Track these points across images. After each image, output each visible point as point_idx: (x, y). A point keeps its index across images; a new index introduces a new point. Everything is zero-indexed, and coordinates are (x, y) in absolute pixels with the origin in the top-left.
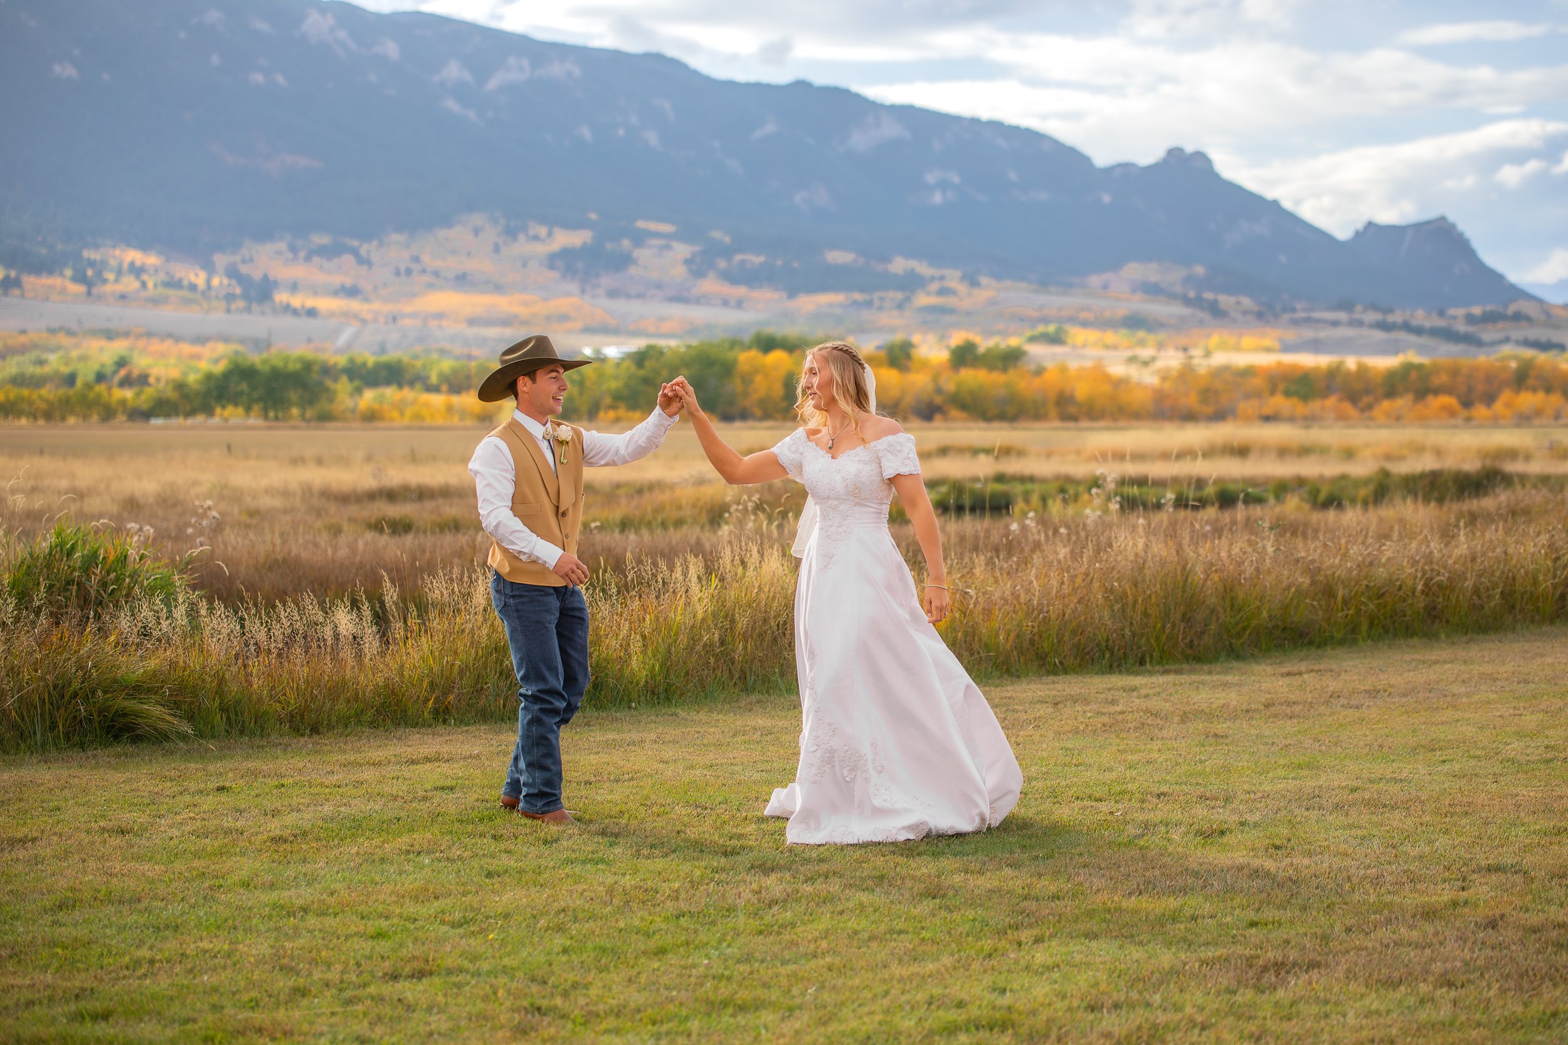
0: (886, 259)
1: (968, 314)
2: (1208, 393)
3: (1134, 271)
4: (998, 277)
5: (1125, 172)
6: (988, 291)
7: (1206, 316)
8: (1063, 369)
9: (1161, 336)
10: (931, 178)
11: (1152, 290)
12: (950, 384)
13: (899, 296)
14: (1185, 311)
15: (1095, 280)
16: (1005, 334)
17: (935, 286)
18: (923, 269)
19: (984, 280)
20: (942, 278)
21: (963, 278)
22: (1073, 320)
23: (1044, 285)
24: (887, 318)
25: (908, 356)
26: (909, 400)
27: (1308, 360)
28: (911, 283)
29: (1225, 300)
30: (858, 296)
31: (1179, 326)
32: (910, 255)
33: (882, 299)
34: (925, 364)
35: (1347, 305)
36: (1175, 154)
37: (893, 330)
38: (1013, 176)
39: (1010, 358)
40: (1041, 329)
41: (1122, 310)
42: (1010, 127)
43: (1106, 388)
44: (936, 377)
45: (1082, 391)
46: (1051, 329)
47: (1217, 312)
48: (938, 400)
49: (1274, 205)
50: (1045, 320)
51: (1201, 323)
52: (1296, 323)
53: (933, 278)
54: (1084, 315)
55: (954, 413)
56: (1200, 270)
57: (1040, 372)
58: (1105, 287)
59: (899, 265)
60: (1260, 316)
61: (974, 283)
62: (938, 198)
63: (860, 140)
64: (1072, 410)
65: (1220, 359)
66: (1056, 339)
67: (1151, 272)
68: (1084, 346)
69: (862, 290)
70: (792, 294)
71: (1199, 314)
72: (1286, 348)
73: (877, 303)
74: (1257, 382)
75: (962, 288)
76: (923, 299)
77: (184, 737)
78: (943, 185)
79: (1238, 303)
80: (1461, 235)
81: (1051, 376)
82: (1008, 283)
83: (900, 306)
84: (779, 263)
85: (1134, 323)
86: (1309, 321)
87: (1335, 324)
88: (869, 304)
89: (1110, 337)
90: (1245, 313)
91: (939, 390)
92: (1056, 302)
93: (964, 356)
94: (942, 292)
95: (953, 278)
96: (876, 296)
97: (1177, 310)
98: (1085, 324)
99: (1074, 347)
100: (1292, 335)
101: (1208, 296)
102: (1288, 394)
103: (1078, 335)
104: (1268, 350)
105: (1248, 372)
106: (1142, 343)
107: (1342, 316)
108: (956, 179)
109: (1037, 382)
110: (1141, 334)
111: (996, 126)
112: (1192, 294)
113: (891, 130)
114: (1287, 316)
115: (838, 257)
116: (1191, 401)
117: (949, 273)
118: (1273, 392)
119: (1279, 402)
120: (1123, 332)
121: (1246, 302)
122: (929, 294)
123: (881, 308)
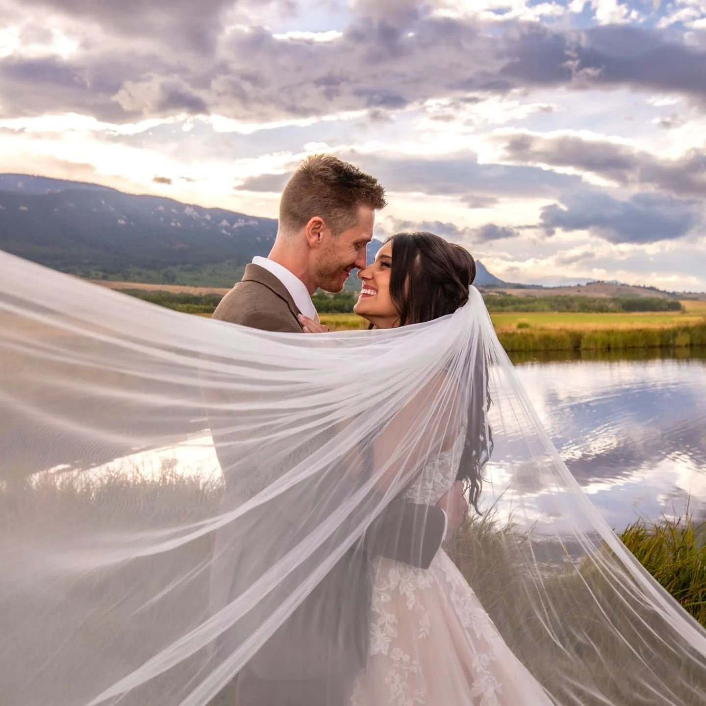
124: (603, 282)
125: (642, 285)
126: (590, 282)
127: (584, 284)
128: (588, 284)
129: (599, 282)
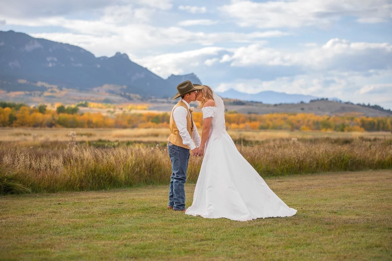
0: (36, 82)
1: (59, 98)
2: (130, 121)
3: (106, 87)
4: (68, 88)
5: (104, 59)
6: (65, 92)
7: (127, 100)
8: (89, 114)
9: (114, 105)
10: (49, 59)
11: (112, 92)
12: (57, 117)
13: (39, 92)
14: (121, 98)
15: (95, 89)
16: (70, 104)
17: (50, 90)
18: (47, 85)
19: (64, 89)
20: (52, 88)
21: (58, 88)
22: (89, 100)
23: (81, 90)
24: (36, 99)
25: (45, 110)
26: (45, 122)
27: (156, 112)
28: (43, 89)
29: (132, 95)
30: (27, 92)
31: (120, 102)
32: (42, 81)
33: (34, 93)
34: (49, 112)
35: (166, 97)
36: (118, 54)
37: (38, 102)
38: (72, 59)
39: (74, 111)
40: (80, 102)
41: (103, 98)
42: (71, 45)
43: (102, 119)
44: (53, 116)
45: (94, 120)
46: (84, 102)
47: (130, 99)
48: (54, 122)
49: (146, 69)
50: (82, 100)
51: (125, 102)
52: (152, 102)
53: (49, 88)
54: (92, 99)
55: (58, 126)
56: (125, 87)
57: (82, 114)
58: (98, 91)
59: (39, 84)
60: (142, 100)
61: (61, 90)
62: (50, 65)
63: (28, 48)
64: (92, 125)
65: (133, 112)
66: (85, 105)
67: (111, 87)
68: (93, 107)
69: (29, 91)
70: (9, 91)
71: (125, 99)
72: (150, 109)
73: (33, 95)
74: (144, 118)
75: (58, 91)
76: (46, 94)
77: (28, 192)
78: (52, 61)
79: (136, 97)
80: (198, 78)
81: (86, 116)
82: (71, 90)
83: (40, 96)
84: (5, 82)
85: (107, 101)
86: (156, 102)
87: (163, 102)
88: (31, 95)
89: (100, 105)
90: (138, 99)
91: (54, 119)
92: (85, 95)
93: (61, 110)
94: (52, 92)
95: (55, 88)
96: (33, 93)
97: (118, 98)
98: (93, 101)
99: (90, 108)
100: (151, 105)
101: (127, 94)
102: (152, 121)
103: (92, 104)
104: (145, 109)
105: (141, 115)
106: (109, 107)
107: (165, 100)
108: (56, 60)
109: (82, 117)
110: (109, 104)
111: (67, 45)
112: (123, 94)
113: (37, 45)
114: (149, 100)
115: (22, 81)
116: (125, 123)
117: (53, 86)
118: (148, 121)
119: (150, 123)
120: (104, 104)
121: (138, 96)
122: (48, 92)
123: (34, 96)
124: (327, 99)
125: (366, 104)
126: (313, 99)
127: (307, 101)
128: (312, 101)
129: (323, 99)
